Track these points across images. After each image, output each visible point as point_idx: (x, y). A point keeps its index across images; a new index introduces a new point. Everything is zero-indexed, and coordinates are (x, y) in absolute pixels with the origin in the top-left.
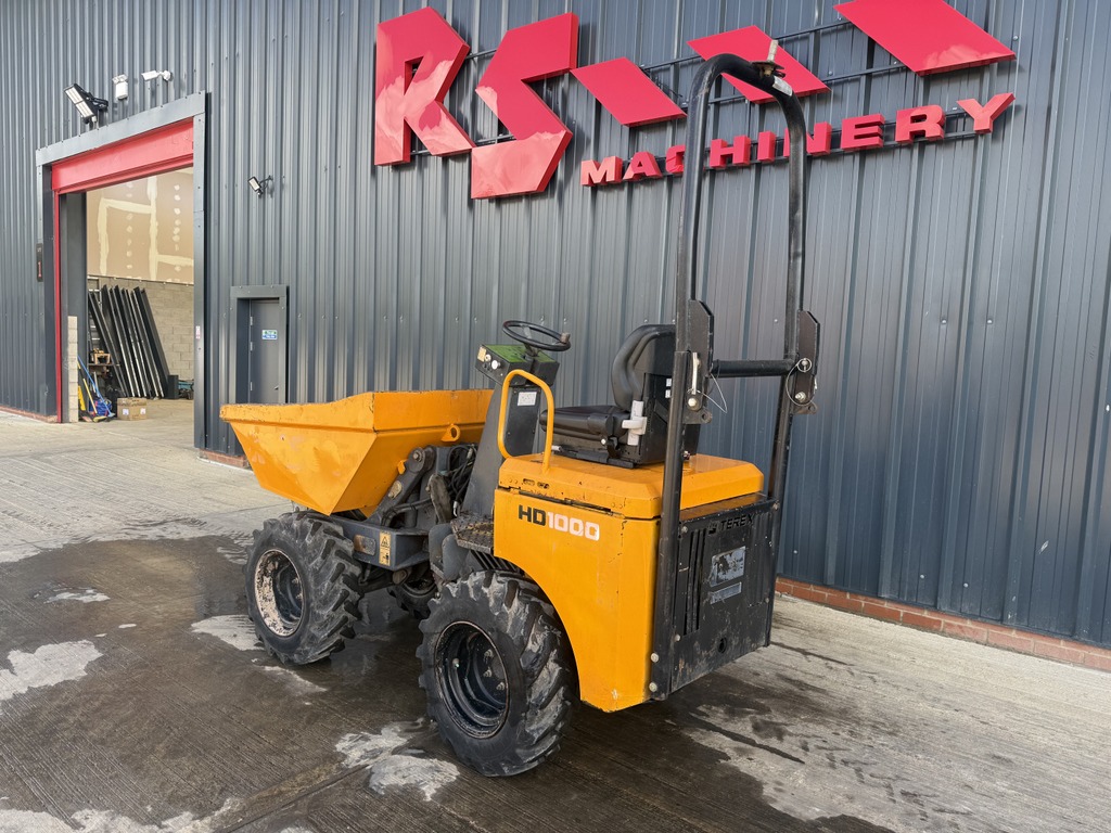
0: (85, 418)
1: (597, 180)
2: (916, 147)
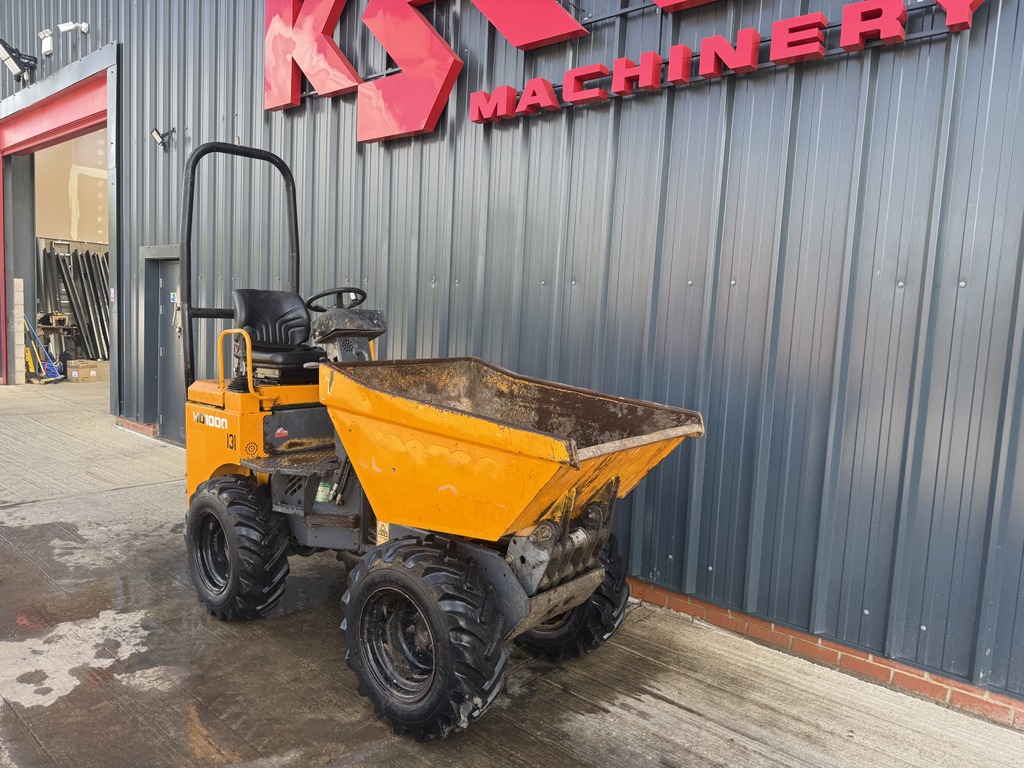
0: (32, 380)
1: (487, 115)
2: (867, 55)
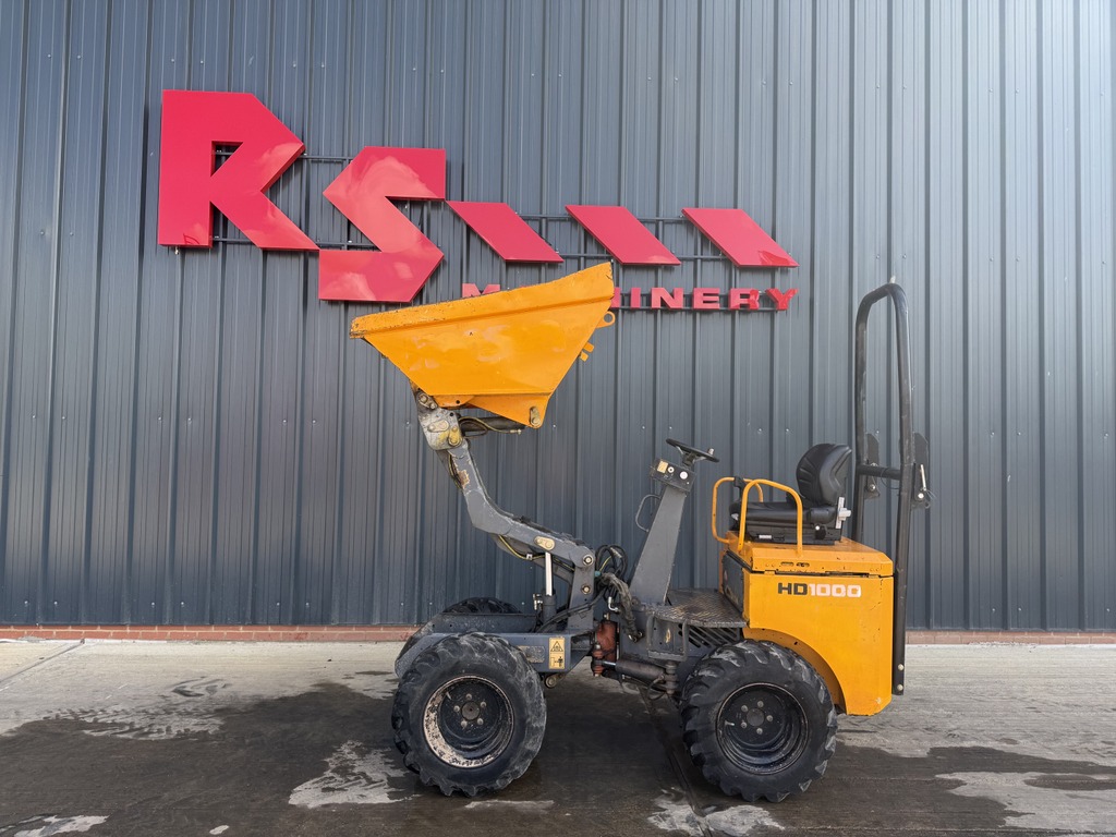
2: (737, 312)
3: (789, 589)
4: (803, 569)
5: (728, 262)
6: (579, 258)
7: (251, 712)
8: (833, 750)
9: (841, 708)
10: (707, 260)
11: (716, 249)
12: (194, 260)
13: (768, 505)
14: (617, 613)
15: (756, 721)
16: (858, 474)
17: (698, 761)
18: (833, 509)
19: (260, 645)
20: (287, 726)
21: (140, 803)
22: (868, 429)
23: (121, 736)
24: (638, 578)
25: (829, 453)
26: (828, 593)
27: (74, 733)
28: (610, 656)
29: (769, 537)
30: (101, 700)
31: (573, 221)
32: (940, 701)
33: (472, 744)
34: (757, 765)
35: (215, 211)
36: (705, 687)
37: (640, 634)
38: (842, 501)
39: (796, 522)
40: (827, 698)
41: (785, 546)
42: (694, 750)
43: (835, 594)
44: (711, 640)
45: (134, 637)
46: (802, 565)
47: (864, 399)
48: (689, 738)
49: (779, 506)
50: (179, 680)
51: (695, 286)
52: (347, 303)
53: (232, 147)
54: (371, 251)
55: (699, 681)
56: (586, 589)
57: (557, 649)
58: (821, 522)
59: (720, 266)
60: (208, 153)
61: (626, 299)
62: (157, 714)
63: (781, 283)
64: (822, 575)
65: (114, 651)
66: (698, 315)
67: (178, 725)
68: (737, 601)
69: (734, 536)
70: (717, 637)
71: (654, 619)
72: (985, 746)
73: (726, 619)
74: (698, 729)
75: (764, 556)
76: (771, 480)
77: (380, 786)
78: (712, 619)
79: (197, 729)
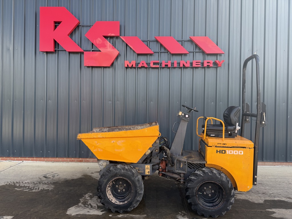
1: (130, 66)
2: (206, 68)
3: (220, 152)
4: (224, 146)
5: (203, 52)
6: (159, 52)
7: (63, 183)
8: (233, 202)
9: (236, 188)
10: (197, 52)
11: (200, 49)
12: (50, 55)
13: (214, 125)
14: (166, 158)
15: (208, 192)
16: (243, 115)
17: (190, 204)
18: (234, 127)
19: (70, 163)
20: (72, 188)
21: (24, 212)
22: (246, 102)
23: (25, 190)
24: (173, 148)
25: (234, 109)
26: (232, 153)
27: (12, 189)
28: (164, 170)
29: (214, 135)
30: (23, 179)
31: (157, 41)
32: (267, 184)
33: (121, 197)
34: (209, 206)
35: (55, 42)
36: (192, 182)
37: (173, 164)
38: (237, 124)
39: (223, 131)
40: (232, 186)
41: (219, 138)
42: (189, 201)
43: (235, 153)
44: (195, 167)
45: (36, 160)
46: (224, 144)
47: (245, 92)
48: (188, 197)
49: (218, 126)
50: (46, 173)
51: (193, 60)
52: (92, 67)
53: (59, 23)
54: (99, 52)
55: (190, 180)
56: (157, 150)
57: (148, 168)
58: (231, 130)
59: (201, 54)
60: (53, 25)
61: (173, 64)
62: (37, 183)
63: (220, 59)
64: (230, 147)
65: (30, 164)
66: (194, 69)
67: (41, 187)
68: (203, 155)
69: (203, 134)
70: (197, 166)
71: (177, 160)
72: (282, 199)
73: (200, 160)
74: (190, 195)
75: (212, 141)
76: (216, 118)
77: (94, 208)
78: (195, 160)
79: (46, 189)
